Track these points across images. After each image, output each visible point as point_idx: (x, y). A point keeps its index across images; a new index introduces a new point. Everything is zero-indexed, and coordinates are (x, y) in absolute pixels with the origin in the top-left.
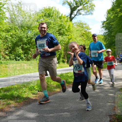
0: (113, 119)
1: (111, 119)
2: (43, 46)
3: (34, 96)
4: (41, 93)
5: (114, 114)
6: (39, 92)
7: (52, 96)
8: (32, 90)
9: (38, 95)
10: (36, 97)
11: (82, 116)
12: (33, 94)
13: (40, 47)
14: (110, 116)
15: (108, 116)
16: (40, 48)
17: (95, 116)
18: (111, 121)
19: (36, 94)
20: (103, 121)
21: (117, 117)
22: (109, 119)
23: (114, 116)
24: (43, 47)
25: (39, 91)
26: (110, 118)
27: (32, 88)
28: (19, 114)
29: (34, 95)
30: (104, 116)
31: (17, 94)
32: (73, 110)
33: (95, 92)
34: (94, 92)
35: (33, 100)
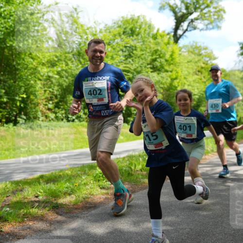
2: (98, 92)
3: (104, 193)
7: (139, 193)
8: (99, 181)
10: (107, 194)
12: (101, 188)
13: (91, 94)
16: (91, 97)
19: (108, 189)
24: (99, 94)
27: (100, 176)
28: (74, 227)
29: (104, 191)
31: (70, 187)
32: (181, 221)
33: (226, 188)
34: (224, 188)
35: (102, 200)
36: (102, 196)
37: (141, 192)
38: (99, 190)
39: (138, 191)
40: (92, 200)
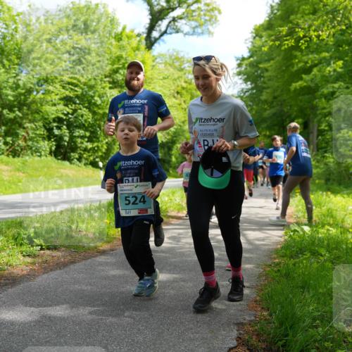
0: (247, 333)
1: (240, 334)
3: (28, 263)
4: (48, 252)
5: (251, 321)
6: (42, 252)
7: (80, 264)
8: (21, 245)
9: (40, 260)
10: (33, 264)
11: (161, 324)
12: (24, 256)
14: (240, 325)
15: (232, 327)
17: (199, 325)
18: (240, 338)
19: (35, 256)
20: (221, 338)
21: (256, 327)
22: (235, 333)
23: (250, 324)
25: (42, 249)
26: (237, 331)
27: (23, 239)
29: (29, 260)
30: (222, 324)
35: (25, 272)
36: (25, 267)
37: (84, 262)
38: (22, 258)
39: (79, 261)
40: (10, 274)
